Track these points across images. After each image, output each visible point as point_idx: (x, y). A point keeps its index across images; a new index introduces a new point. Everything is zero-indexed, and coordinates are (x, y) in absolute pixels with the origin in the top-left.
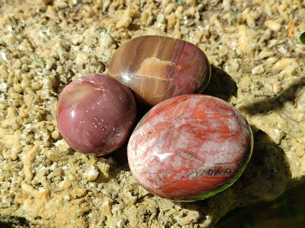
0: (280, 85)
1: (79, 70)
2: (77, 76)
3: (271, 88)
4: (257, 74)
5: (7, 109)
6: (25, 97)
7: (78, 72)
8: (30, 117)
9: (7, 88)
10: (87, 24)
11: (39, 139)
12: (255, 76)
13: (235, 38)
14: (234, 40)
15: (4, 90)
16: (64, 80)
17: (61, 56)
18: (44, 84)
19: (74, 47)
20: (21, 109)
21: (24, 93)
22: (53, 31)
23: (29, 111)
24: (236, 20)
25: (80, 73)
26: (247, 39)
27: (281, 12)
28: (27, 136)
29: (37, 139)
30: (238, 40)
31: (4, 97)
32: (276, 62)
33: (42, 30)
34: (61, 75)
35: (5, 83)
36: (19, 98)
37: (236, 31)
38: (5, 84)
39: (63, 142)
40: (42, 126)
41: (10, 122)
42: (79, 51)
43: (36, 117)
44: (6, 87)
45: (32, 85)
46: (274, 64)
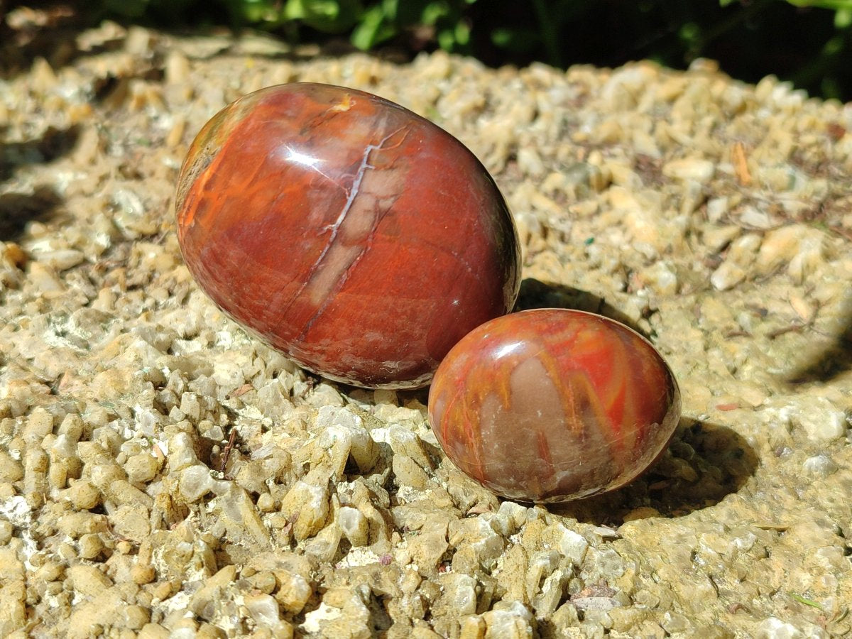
0: (807, 294)
1: (244, 398)
2: (243, 416)
3: (788, 310)
4: (730, 289)
5: (66, 577)
6: (114, 516)
7: (242, 405)
8: (163, 576)
9: (33, 510)
10: (180, 284)
11: (239, 631)
12: (727, 294)
13: (611, 225)
14: (609, 230)
15: (21, 520)
16: (214, 434)
17: (166, 371)
18: (170, 453)
19: (187, 346)
20: (117, 562)
21: (107, 505)
22: (89, 320)
23: (151, 557)
24: (587, 181)
25: (250, 404)
26: (649, 214)
27: (684, 139)
28: (197, 630)
29: (234, 631)
30: (623, 226)
31: (33, 544)
32: (761, 244)
33: (52, 325)
34: (199, 421)
35: (16, 495)
36: (97, 528)
37: (604, 208)
38: (19, 498)
39: (328, 611)
40: (232, 583)
41: (103, 611)
42: (207, 350)
43: (196, 560)
44: (28, 508)
45: (130, 469)
46: (758, 250)
